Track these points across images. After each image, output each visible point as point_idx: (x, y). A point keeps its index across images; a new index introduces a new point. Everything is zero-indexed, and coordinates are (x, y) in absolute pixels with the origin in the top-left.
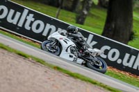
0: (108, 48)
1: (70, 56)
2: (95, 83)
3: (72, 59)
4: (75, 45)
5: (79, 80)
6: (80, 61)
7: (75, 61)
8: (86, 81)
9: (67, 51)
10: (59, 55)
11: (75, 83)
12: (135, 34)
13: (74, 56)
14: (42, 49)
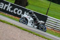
0: (17, 9)
1: (32, 25)
2: (12, 25)
3: (32, 26)
4: (33, 20)
5: (5, 23)
6: (36, 27)
7: (34, 27)
8: (8, 24)
9: (30, 22)
10: (27, 24)
11: (3, 25)
12: (29, 3)
13: (33, 25)
14: (20, 22)
